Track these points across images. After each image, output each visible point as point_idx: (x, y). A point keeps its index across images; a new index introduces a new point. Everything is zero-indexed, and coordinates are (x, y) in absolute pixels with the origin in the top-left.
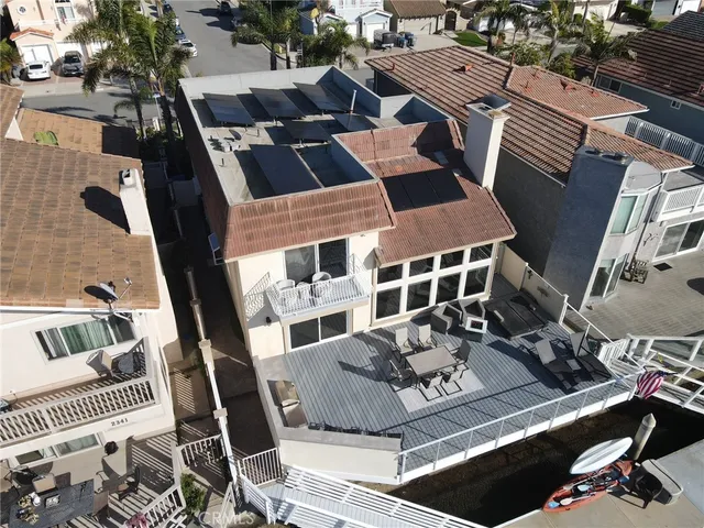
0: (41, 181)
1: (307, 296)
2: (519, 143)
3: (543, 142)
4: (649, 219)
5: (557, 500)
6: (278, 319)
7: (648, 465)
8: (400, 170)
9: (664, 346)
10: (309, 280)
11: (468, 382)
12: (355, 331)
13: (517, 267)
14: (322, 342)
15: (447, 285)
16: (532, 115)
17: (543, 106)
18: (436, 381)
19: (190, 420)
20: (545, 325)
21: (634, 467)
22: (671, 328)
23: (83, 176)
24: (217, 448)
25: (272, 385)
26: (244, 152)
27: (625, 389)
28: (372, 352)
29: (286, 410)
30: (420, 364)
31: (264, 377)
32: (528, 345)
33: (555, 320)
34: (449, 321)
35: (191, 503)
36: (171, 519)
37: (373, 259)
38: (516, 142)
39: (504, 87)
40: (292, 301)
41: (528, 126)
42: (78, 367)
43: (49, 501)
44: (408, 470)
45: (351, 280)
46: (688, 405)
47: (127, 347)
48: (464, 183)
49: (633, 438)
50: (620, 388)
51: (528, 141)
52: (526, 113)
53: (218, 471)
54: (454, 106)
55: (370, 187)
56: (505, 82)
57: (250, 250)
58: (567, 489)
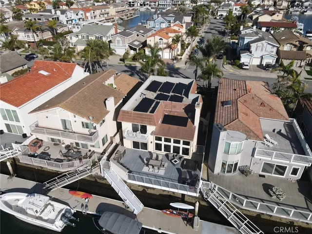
4: (253, 155)
5: (166, 211)
7: (196, 218)
12: (149, 150)
14: (140, 149)
20: (195, 170)
30: (151, 162)
37: (153, 133)
43: (74, 153)
45: (147, 136)
46: (219, 210)
48: (190, 123)
54: (220, 101)
58: (171, 210)
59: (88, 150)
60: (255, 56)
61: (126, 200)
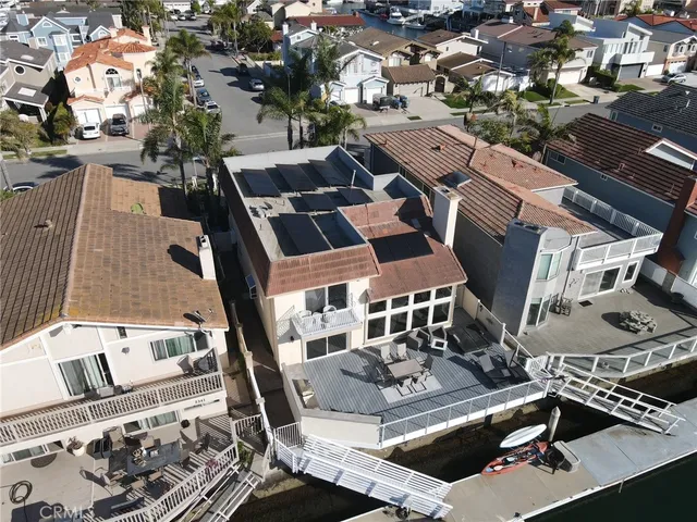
0: (141, 242)
1: (319, 321)
2: (474, 212)
3: (491, 211)
4: (571, 268)
5: (492, 467)
6: (300, 337)
7: (558, 445)
8: (386, 233)
9: (576, 362)
10: (321, 311)
11: (431, 384)
12: (353, 347)
13: (473, 302)
14: (328, 355)
15: (421, 315)
16: (486, 190)
17: (494, 183)
18: (407, 382)
19: (237, 407)
20: (489, 345)
21: (549, 447)
22: (582, 348)
23: (166, 238)
24: (258, 423)
25: (296, 383)
26: (274, 218)
27: (540, 390)
28: (363, 362)
29: (305, 399)
30: (397, 371)
31: (289, 378)
32: (476, 359)
33: (498, 342)
34: (420, 342)
35: (242, 458)
36: (231, 466)
37: (365, 297)
38: (472, 210)
39: (468, 165)
40: (310, 326)
41: (482, 199)
42: (172, 366)
43: (152, 453)
44: (386, 439)
45: (350, 312)
46: (588, 404)
47: (202, 353)
48: (432, 243)
49: (547, 424)
50: (537, 389)
51: (481, 210)
52: (482, 188)
53: (259, 440)
54: (430, 178)
55: (363, 249)
56: (469, 161)
57: (283, 291)
58: (500, 460)
59: (177, 424)
60: (349, 85)
61: (406, 496)
